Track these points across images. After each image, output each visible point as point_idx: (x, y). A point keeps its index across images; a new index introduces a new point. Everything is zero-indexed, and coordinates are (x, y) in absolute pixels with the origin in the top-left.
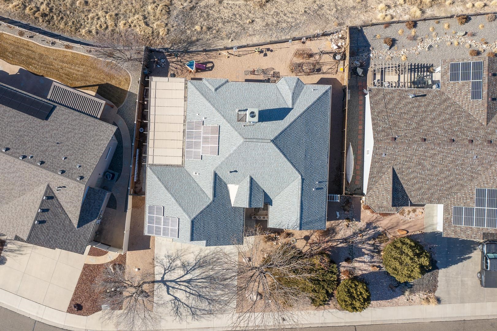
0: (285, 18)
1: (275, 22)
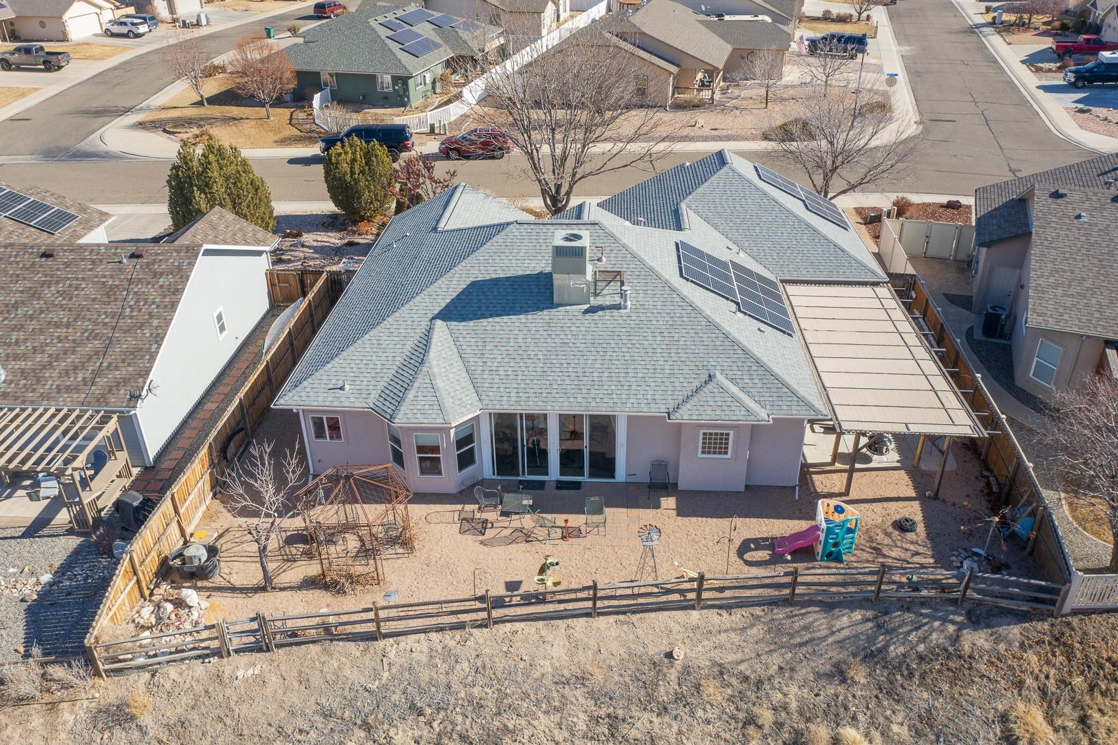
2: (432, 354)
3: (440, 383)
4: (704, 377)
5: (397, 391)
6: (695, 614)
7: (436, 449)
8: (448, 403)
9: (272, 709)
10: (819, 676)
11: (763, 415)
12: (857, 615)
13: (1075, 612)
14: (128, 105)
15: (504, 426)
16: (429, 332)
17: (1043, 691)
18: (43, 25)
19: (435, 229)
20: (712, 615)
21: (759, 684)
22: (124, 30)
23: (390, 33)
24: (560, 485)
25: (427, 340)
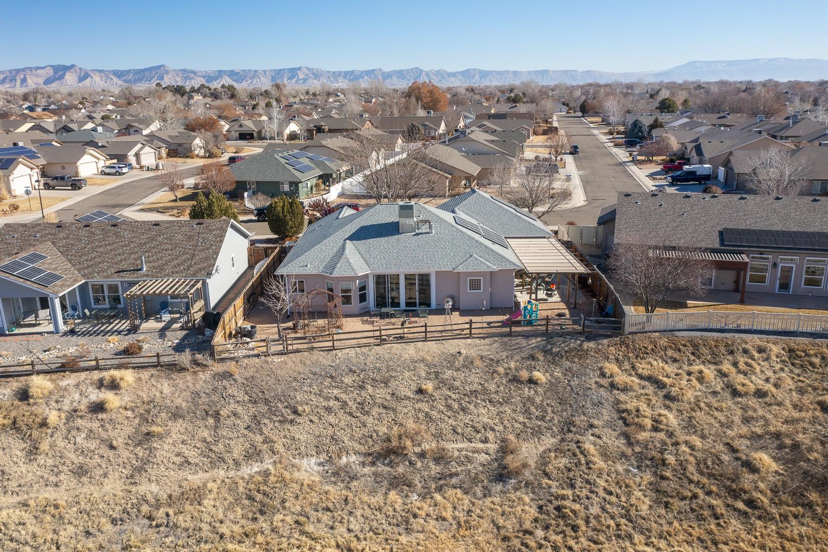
0: (343, 396)
1: (369, 387)
2: (347, 251)
3: (351, 261)
4: (468, 256)
5: (332, 265)
6: (469, 341)
7: (349, 291)
8: (356, 268)
9: (291, 372)
10: (523, 359)
11: (495, 268)
12: (539, 339)
13: (630, 333)
15: (380, 280)
16: (344, 244)
17: (617, 360)
18: (63, 168)
19: (337, 218)
20: (477, 341)
21: (498, 362)
22: (113, 171)
23: (287, 161)
24: (405, 311)
25: (343, 247)
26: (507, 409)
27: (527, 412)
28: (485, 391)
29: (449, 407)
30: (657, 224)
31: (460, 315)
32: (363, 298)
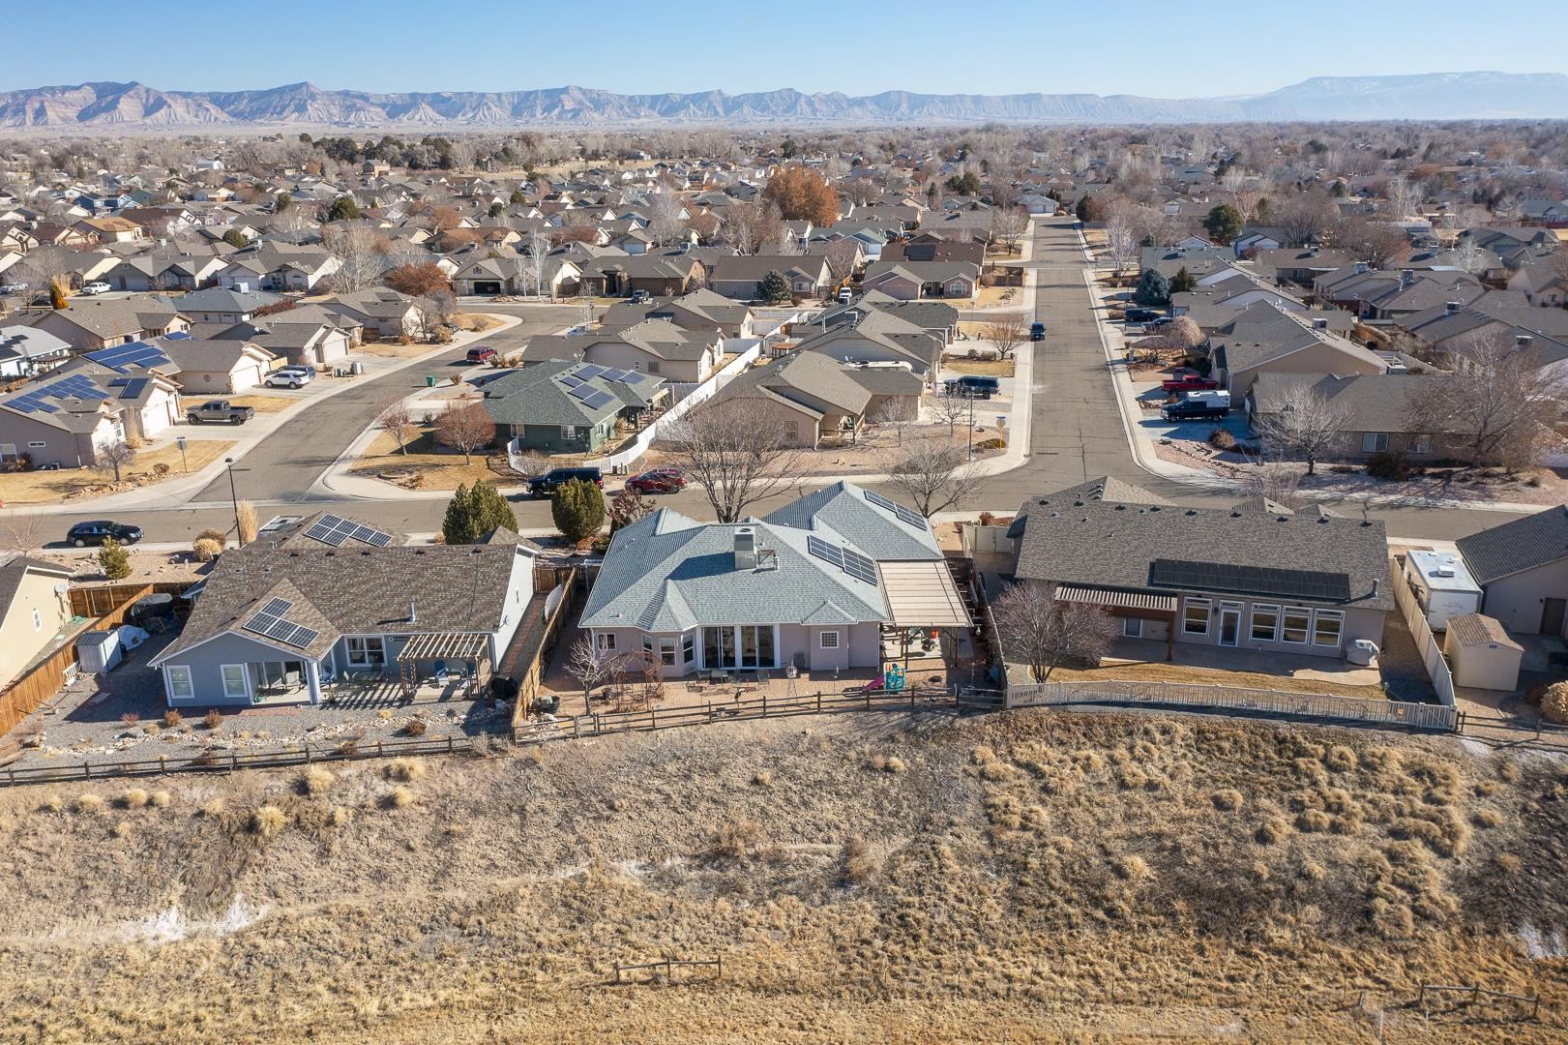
0: (666, 788)
1: (696, 776)
2: (668, 597)
3: (674, 610)
4: (821, 602)
5: (650, 616)
6: (817, 717)
7: (671, 648)
8: (680, 620)
9: (604, 758)
10: (880, 740)
11: (853, 620)
12: (902, 715)
13: (1013, 707)
14: (332, 454)
15: (710, 632)
16: (664, 587)
17: (993, 742)
18: (207, 378)
19: (654, 534)
20: (827, 717)
21: (850, 744)
22: (286, 381)
23: (571, 389)
24: (742, 671)
25: (664, 589)
26: (856, 804)
27: (879, 807)
28: (832, 780)
29: (789, 801)
30: (1075, 550)
31: (811, 679)
32: (689, 656)
